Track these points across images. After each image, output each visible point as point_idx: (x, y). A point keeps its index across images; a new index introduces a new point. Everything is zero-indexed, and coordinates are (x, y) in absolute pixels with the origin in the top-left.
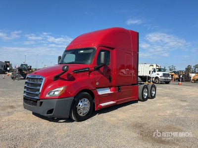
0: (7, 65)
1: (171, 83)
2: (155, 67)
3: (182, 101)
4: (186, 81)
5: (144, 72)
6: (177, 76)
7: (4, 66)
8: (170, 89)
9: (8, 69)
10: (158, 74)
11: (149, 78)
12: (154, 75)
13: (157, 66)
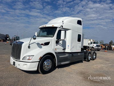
0: (7, 37)
1: (101, 50)
2: (92, 41)
3: (107, 61)
4: (109, 50)
5: (85, 43)
6: (104, 47)
7: (5, 37)
8: (100, 54)
9: (8, 39)
10: (93, 45)
11: (88, 47)
12: (91, 45)
13: (93, 40)
